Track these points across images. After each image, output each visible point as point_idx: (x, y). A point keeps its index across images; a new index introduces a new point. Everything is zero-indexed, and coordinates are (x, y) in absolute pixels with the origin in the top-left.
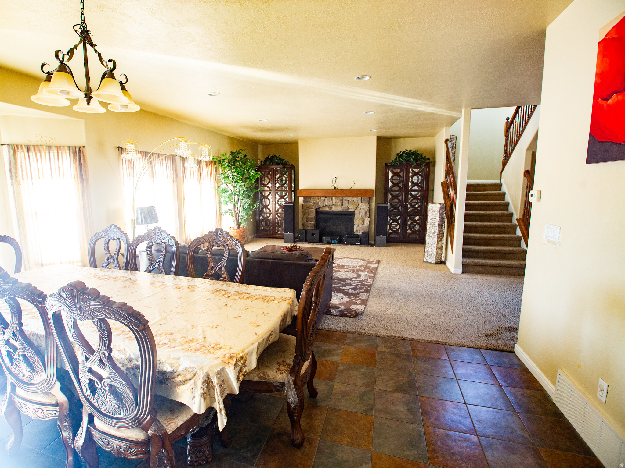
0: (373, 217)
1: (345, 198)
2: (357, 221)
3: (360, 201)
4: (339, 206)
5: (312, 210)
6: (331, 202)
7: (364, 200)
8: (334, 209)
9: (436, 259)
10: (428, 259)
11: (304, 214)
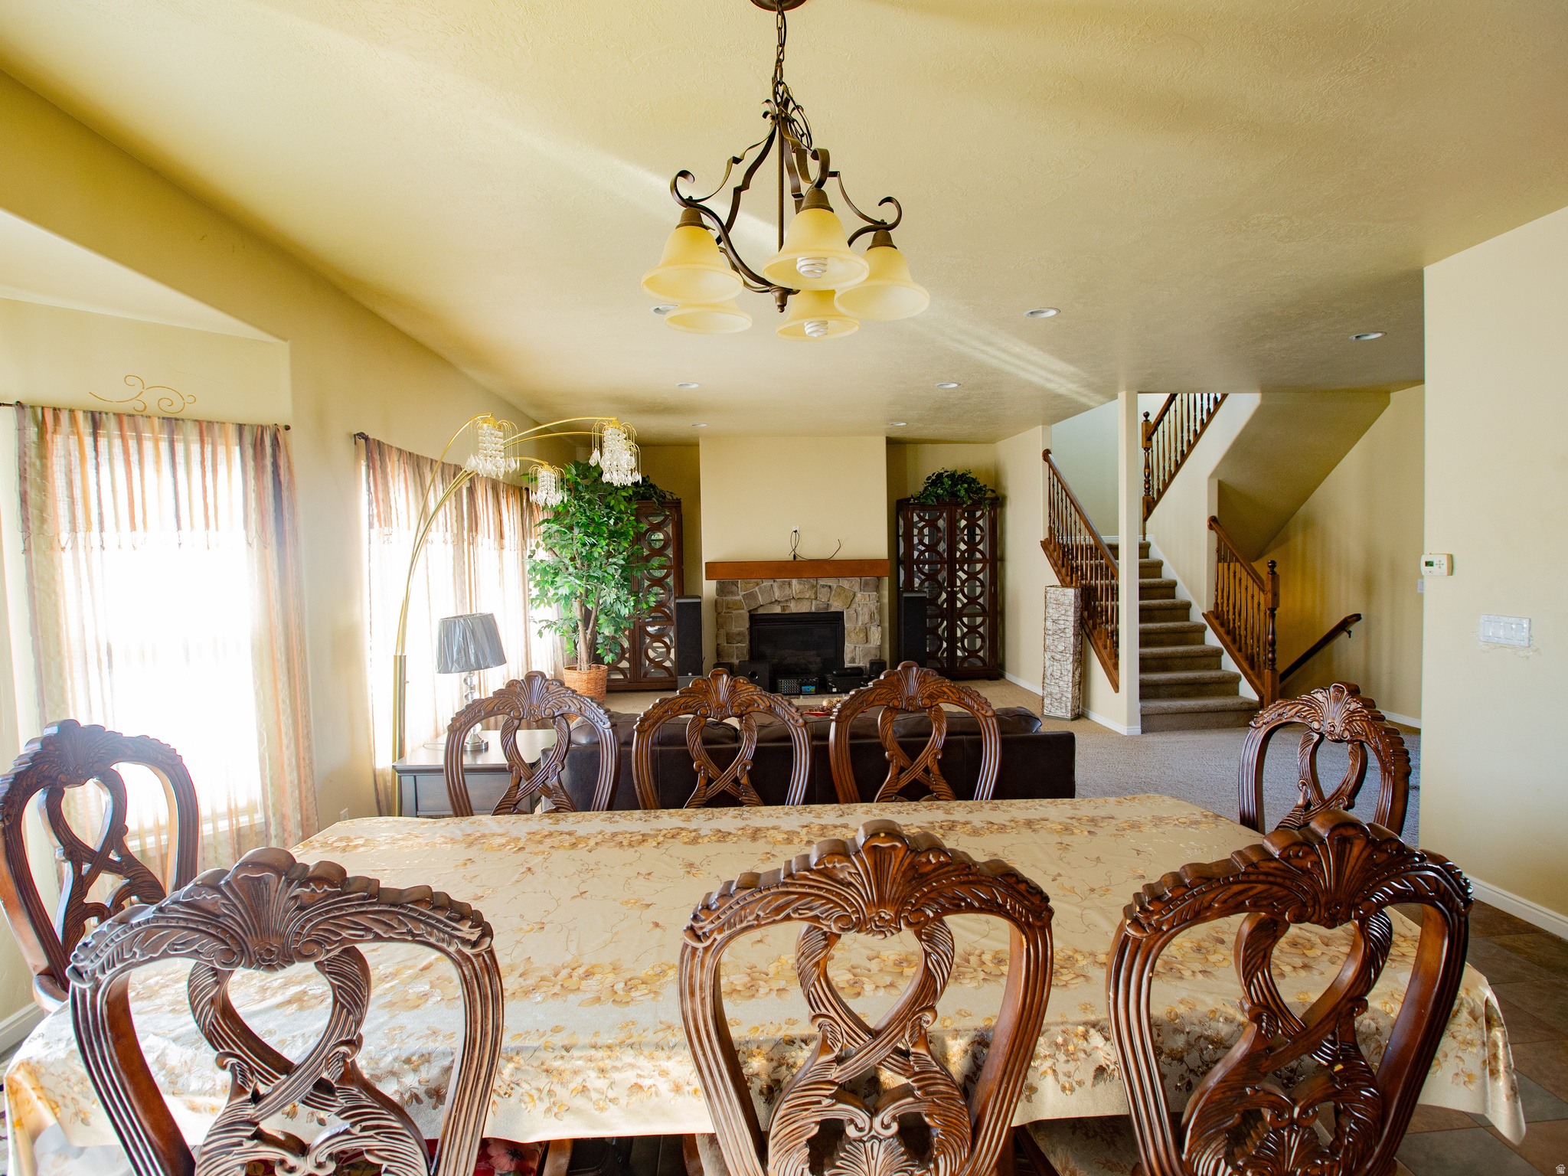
0: (887, 625)
1: (822, 582)
2: (853, 635)
3: (856, 589)
4: (805, 602)
5: (741, 614)
6: (787, 591)
7: (866, 584)
8: (794, 608)
9: (1073, 710)
10: (1053, 710)
11: (719, 624)
